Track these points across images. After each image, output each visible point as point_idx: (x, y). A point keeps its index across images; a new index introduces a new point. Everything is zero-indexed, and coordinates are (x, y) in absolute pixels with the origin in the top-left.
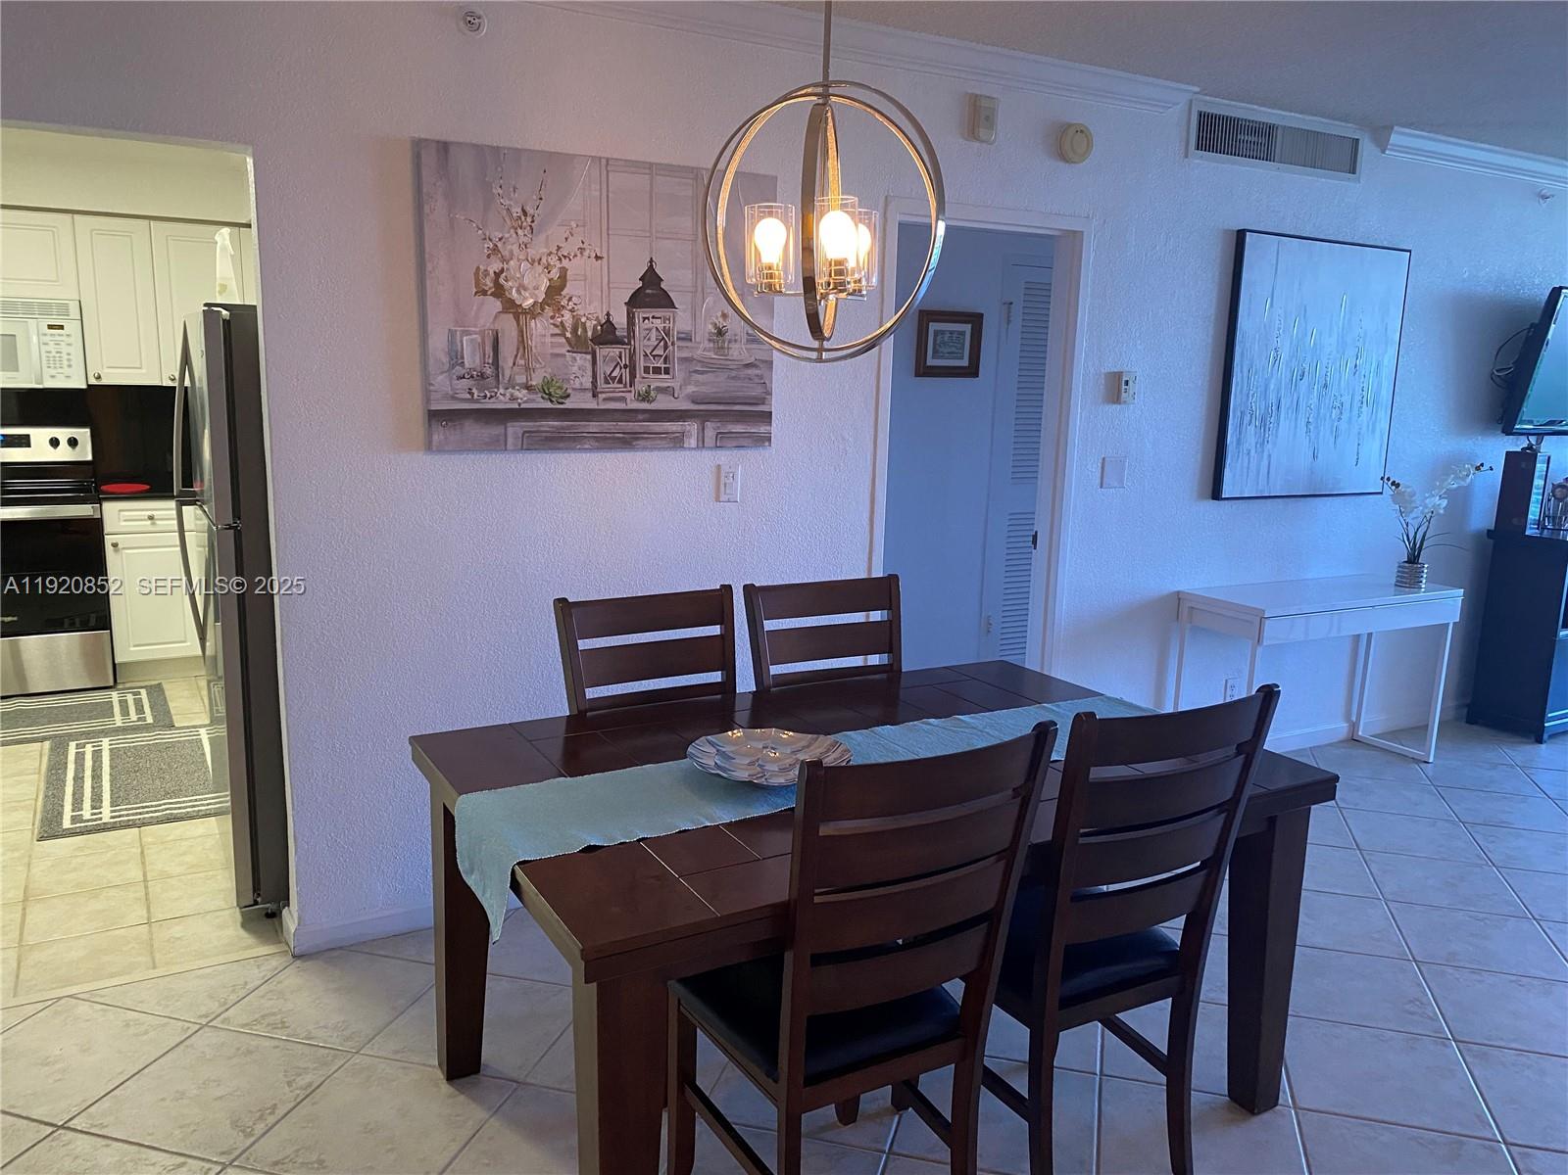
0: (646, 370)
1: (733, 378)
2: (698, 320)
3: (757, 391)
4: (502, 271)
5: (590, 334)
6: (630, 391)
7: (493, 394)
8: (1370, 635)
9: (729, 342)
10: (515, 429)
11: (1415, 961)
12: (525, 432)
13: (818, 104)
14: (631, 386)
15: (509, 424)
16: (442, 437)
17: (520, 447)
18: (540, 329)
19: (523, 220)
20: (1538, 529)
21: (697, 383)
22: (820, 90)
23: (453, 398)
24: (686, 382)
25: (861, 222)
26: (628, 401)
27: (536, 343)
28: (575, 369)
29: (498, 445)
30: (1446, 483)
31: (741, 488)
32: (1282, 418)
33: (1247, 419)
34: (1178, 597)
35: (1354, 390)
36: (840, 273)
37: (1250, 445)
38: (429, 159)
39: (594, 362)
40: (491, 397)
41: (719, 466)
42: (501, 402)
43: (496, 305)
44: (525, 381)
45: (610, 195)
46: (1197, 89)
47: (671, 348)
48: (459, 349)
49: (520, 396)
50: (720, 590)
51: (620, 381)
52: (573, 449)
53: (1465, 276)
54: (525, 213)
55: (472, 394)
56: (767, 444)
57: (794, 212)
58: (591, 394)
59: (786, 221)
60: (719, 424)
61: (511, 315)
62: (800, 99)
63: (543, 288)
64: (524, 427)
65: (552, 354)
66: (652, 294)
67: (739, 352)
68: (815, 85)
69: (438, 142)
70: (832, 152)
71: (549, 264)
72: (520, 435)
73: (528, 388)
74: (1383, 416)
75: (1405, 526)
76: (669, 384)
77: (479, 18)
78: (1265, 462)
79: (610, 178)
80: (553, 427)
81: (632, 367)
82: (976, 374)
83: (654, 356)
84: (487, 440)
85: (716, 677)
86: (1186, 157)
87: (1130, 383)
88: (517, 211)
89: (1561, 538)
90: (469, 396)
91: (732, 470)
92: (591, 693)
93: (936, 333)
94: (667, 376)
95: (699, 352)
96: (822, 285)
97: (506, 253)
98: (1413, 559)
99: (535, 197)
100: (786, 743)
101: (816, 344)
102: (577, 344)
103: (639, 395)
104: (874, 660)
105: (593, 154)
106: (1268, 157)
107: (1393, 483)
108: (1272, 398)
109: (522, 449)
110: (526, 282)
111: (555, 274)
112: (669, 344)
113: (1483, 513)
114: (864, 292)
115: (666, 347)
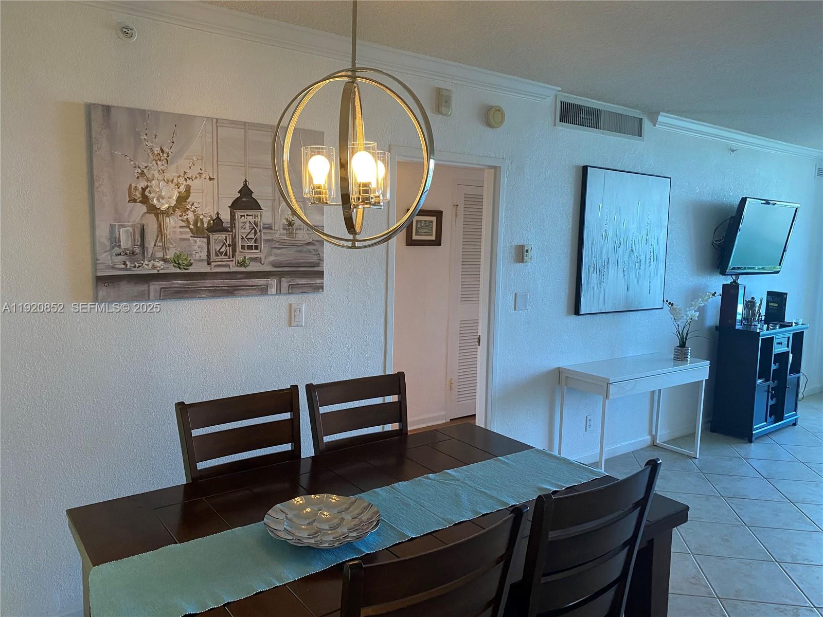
0: (243, 247)
1: (300, 251)
2: (276, 217)
3: (314, 259)
4: (147, 187)
5: (206, 226)
6: (232, 261)
7: (140, 265)
8: (660, 391)
9: (296, 229)
10: (155, 287)
11: (718, 598)
12: (162, 288)
13: (349, 82)
14: (233, 257)
15: (151, 284)
16: (104, 293)
17: (159, 298)
18: (172, 223)
19: (163, 156)
20: (741, 325)
21: (276, 255)
22: (350, 73)
23: (113, 268)
24: (269, 255)
25: (379, 159)
26: (231, 266)
27: (170, 232)
28: (196, 247)
29: (144, 297)
30: (697, 304)
31: (305, 318)
32: (610, 269)
33: (592, 269)
34: (559, 371)
35: (646, 253)
36: (366, 192)
37: (594, 284)
38: (97, 116)
39: (208, 243)
40: (139, 266)
41: (291, 305)
42: (146, 269)
43: (144, 209)
44: (162, 256)
45: (219, 140)
46: (560, 89)
47: (259, 233)
48: (118, 237)
49: (159, 265)
50: (290, 389)
51: (226, 254)
52: (195, 298)
53: (697, 191)
54: (162, 151)
55: (126, 265)
56: (321, 290)
57: (334, 152)
58: (206, 263)
59: (329, 157)
60: (290, 280)
61: (153, 215)
62: (337, 79)
63: (175, 198)
64: (162, 285)
65: (180, 239)
66: (247, 201)
67: (303, 235)
68: (347, 70)
69: (103, 106)
70: (358, 115)
71: (178, 183)
72: (159, 290)
73: (165, 260)
74: (661, 266)
75: (677, 327)
76: (257, 256)
77: (132, 30)
78: (603, 293)
79: (219, 131)
80: (181, 284)
81: (233, 245)
82: (440, 244)
83: (248, 239)
84: (136, 294)
85: (288, 447)
86: (555, 125)
87: (529, 251)
88: (157, 150)
89: (752, 330)
90: (123, 266)
91: (299, 307)
92: (201, 466)
93: (417, 222)
94: (257, 251)
95: (277, 236)
96: (354, 199)
97: (150, 176)
98: (683, 345)
99: (169, 141)
100: (334, 506)
101: (351, 237)
102: (198, 232)
103: (238, 263)
104: (389, 427)
105: (208, 116)
106: (597, 127)
107: (670, 303)
108: (604, 257)
109: (160, 299)
110: (163, 194)
111: (182, 189)
112: (258, 231)
113: (713, 318)
114: (382, 204)
115: (256, 233)
